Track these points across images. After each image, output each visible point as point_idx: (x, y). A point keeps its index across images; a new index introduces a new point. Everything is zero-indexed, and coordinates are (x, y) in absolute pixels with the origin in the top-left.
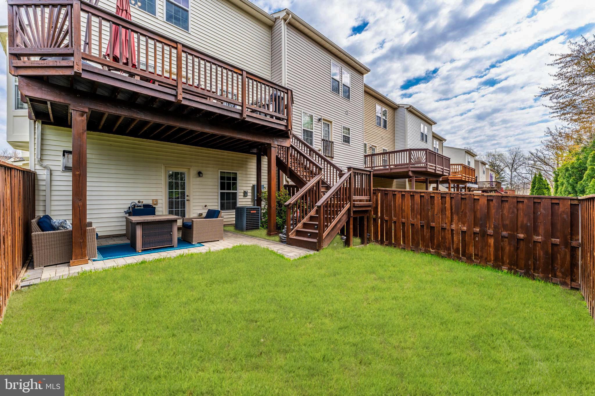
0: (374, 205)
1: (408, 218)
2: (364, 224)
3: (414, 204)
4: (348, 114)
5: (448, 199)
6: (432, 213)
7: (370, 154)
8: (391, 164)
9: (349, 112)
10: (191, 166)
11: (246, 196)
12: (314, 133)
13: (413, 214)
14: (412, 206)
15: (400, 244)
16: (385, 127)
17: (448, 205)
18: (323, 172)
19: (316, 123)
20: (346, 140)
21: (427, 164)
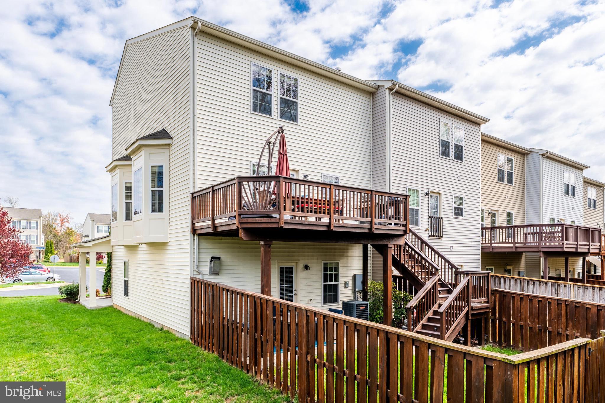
0: (492, 306)
1: (526, 321)
2: (481, 326)
3: (532, 308)
4: (461, 180)
5: (563, 306)
6: (549, 317)
7: (489, 226)
8: (516, 241)
9: (461, 177)
10: (299, 260)
11: (347, 288)
12: (420, 210)
13: (531, 317)
14: (531, 310)
15: (518, 347)
16: (510, 181)
17: (563, 312)
18: (440, 273)
19: (423, 198)
20: (458, 212)
21: (563, 244)
